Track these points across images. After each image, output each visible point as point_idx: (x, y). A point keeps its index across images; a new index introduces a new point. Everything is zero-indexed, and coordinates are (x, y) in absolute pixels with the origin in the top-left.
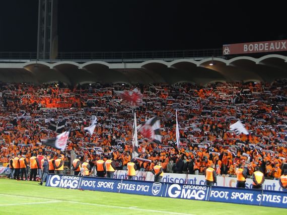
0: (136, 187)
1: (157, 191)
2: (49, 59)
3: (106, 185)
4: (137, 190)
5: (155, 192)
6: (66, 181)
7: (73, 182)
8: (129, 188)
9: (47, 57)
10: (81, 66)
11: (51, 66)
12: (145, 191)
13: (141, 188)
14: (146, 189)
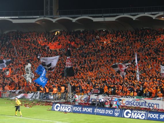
0: (105, 111)
1: (118, 113)
2: (52, 15)
3: (87, 110)
4: (106, 113)
5: (116, 114)
6: (64, 107)
7: (68, 108)
8: (101, 112)
9: (51, 14)
10: (74, 20)
11: (54, 21)
12: (111, 114)
13: (108, 112)
14: (111, 112)
